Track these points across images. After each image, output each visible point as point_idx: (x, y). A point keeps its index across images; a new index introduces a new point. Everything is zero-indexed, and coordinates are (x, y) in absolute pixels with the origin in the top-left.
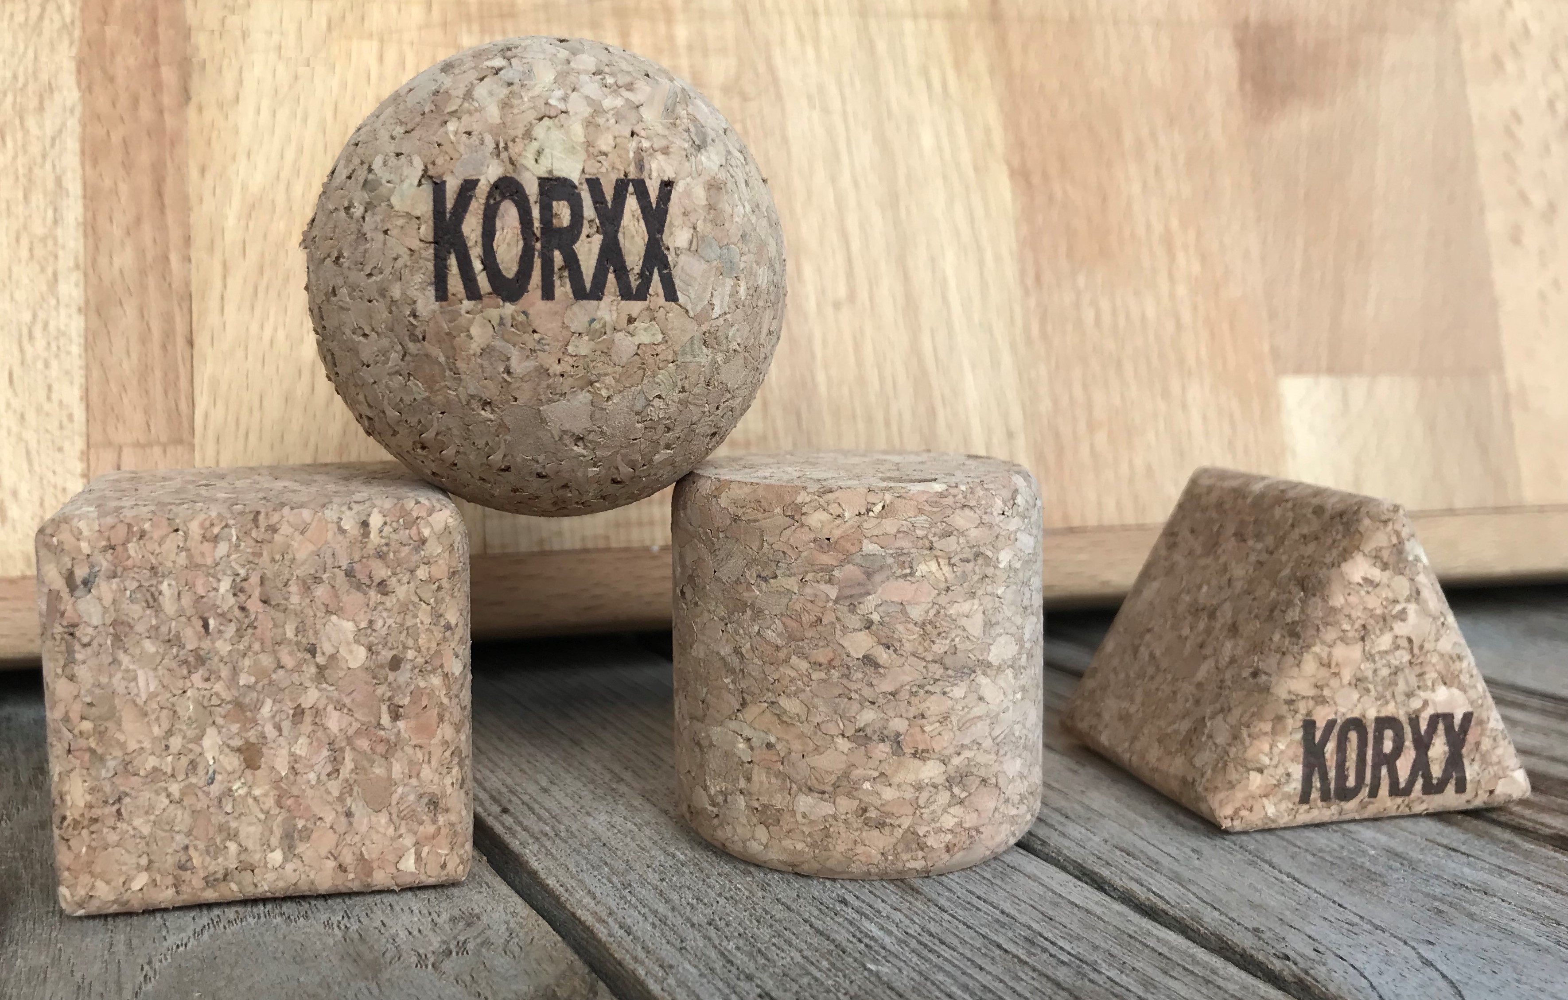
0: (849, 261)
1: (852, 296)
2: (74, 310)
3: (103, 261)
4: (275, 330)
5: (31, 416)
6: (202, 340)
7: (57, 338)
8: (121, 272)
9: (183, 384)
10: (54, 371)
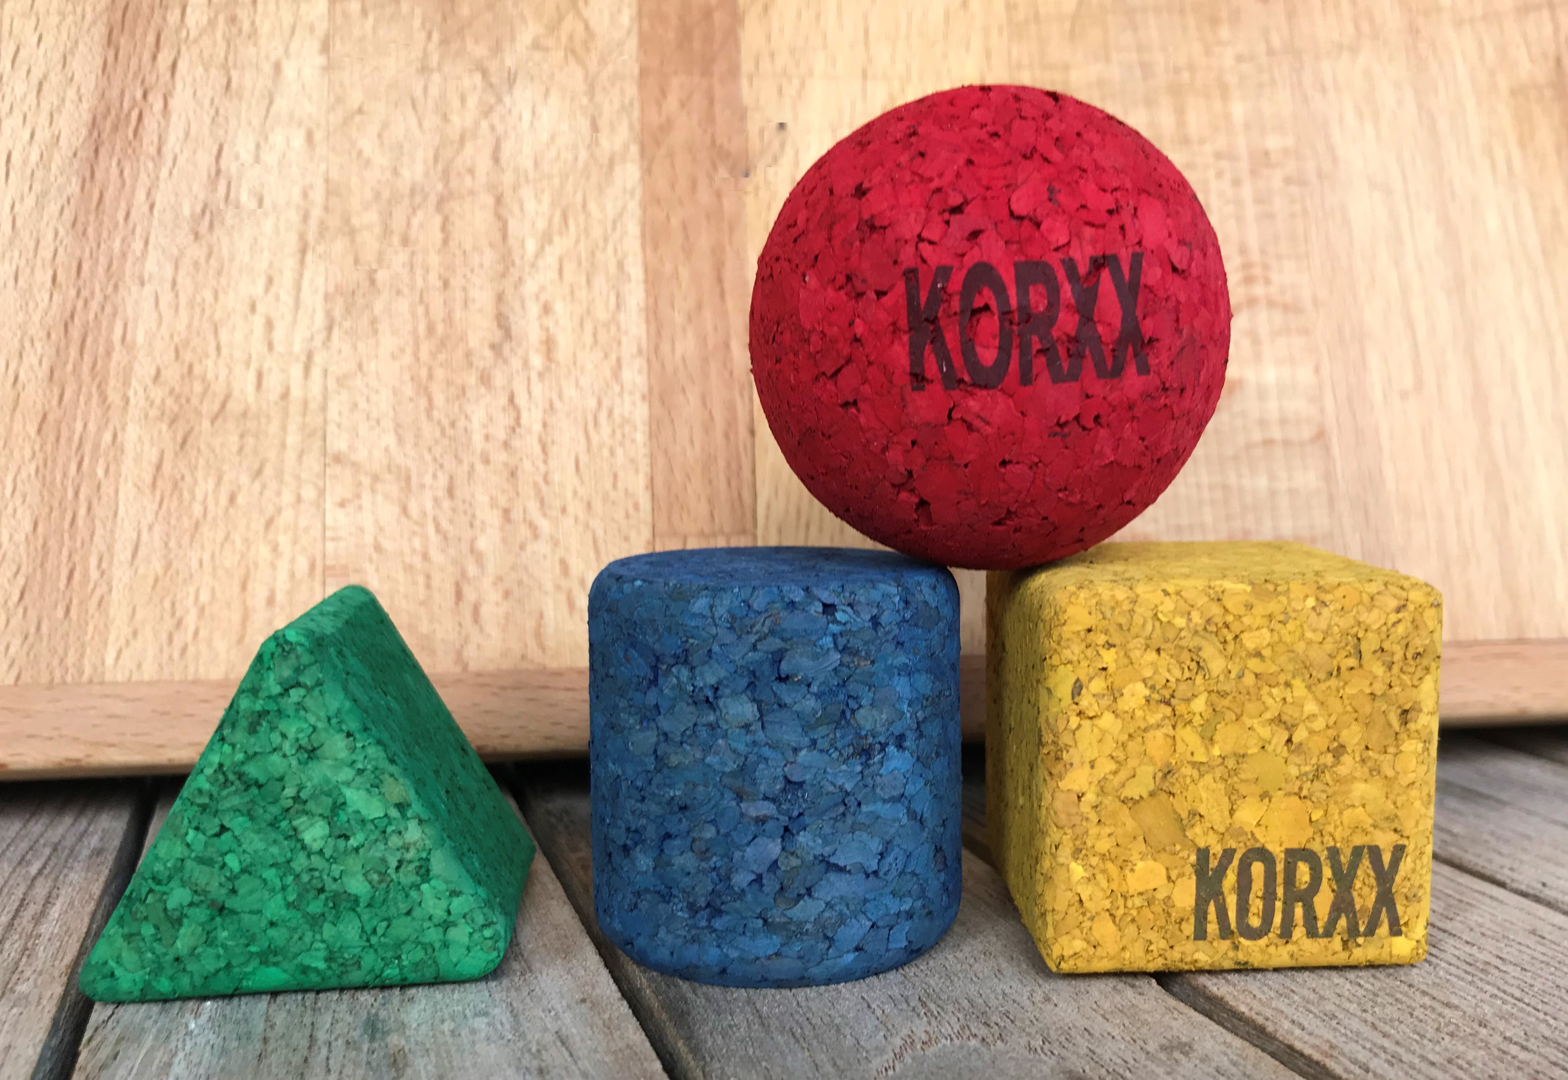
0: (1415, 349)
1: (1419, 385)
2: (637, 397)
3: (666, 347)
5: (598, 505)
7: (622, 426)
8: (684, 359)
10: (620, 460)
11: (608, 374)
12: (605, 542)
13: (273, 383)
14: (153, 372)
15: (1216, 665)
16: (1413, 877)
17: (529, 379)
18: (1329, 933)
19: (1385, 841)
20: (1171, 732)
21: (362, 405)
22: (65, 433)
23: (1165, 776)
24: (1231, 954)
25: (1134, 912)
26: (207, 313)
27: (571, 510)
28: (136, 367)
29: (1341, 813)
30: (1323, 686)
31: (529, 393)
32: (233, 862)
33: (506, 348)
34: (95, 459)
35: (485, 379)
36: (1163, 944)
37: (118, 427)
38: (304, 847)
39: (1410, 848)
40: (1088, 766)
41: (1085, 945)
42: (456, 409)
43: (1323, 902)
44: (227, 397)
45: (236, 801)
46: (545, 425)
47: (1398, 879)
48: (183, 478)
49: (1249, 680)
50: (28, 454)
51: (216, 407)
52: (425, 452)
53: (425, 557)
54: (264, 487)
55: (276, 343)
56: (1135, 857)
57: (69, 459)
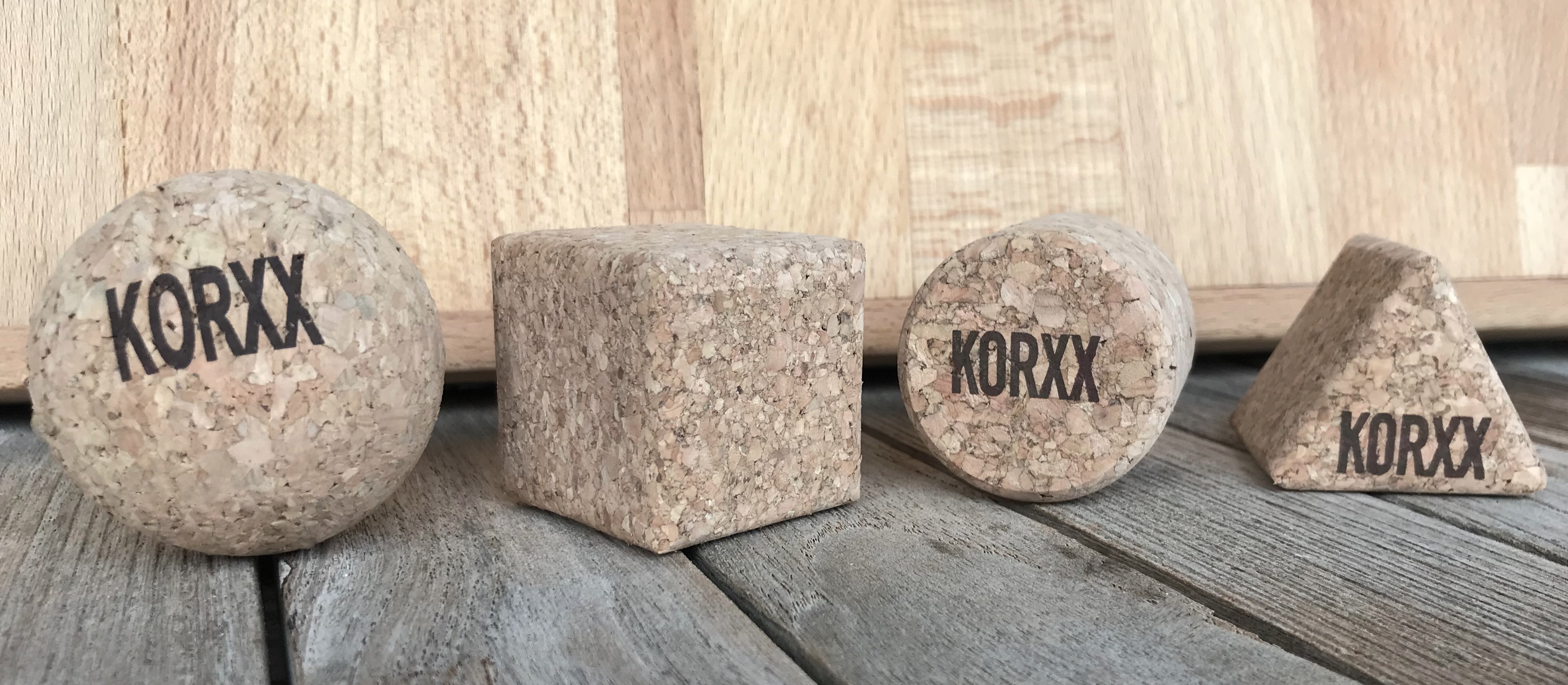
0: (1189, 70)
1: (1191, 97)
2: (614, 107)
3: (634, 68)
4: (761, 123)
5: (586, 187)
6: (708, 130)
7: (603, 127)
8: (648, 77)
9: (696, 163)
10: (602, 153)
11: (591, 88)
12: (593, 214)
13: (340, 95)
14: (249, 86)
17: (532, 91)
21: (408, 111)
22: (185, 133)
26: (288, 40)
27: (566, 190)
28: (236, 81)
31: (533, 102)
33: (515, 68)
34: (209, 152)
35: (500, 92)
37: (225, 128)
42: (479, 114)
44: (306, 105)
46: (545, 127)
48: (276, 166)
50: (158, 149)
51: (298, 113)
52: (457, 147)
53: (460, 225)
54: (337, 173)
55: (341, 63)
57: (189, 152)
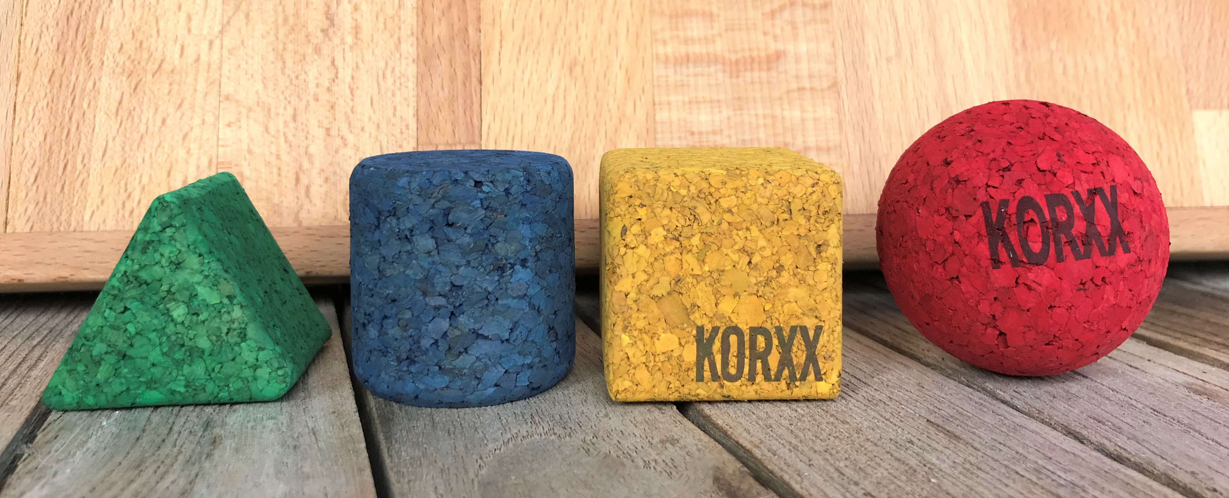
0: (897, 31)
1: (899, 53)
2: (410, 60)
3: (428, 31)
4: (531, 74)
5: (383, 126)
6: (487, 80)
7: (400, 78)
8: (439, 38)
9: (476, 107)
10: (398, 98)
11: (392, 47)
13: (190, 53)
14: (119, 46)
15: (705, 217)
16: (828, 346)
17: (344, 49)
18: (778, 379)
19: (810, 323)
20: (680, 257)
21: (243, 66)
22: (65, 82)
23: (677, 282)
24: (719, 390)
25: (660, 364)
26: (152, 10)
27: (367, 129)
28: (109, 42)
29: (782, 306)
30: (769, 230)
31: (344, 58)
32: (131, 328)
33: (331, 31)
34: (82, 99)
35: (317, 50)
36: (677, 384)
37: (97, 78)
38: (173, 320)
39: (826, 328)
40: (631, 276)
41: (631, 384)
42: (300, 68)
43: (774, 360)
44: (163, 61)
45: (133, 293)
46: (353, 78)
47: (819, 346)
48: (134, 109)
49: (725, 226)
50: (42, 94)
51: (156, 66)
52: (280, 93)
53: (278, 157)
54: (183, 114)
55: (192, 28)
56: (660, 331)
57: (67, 97)
